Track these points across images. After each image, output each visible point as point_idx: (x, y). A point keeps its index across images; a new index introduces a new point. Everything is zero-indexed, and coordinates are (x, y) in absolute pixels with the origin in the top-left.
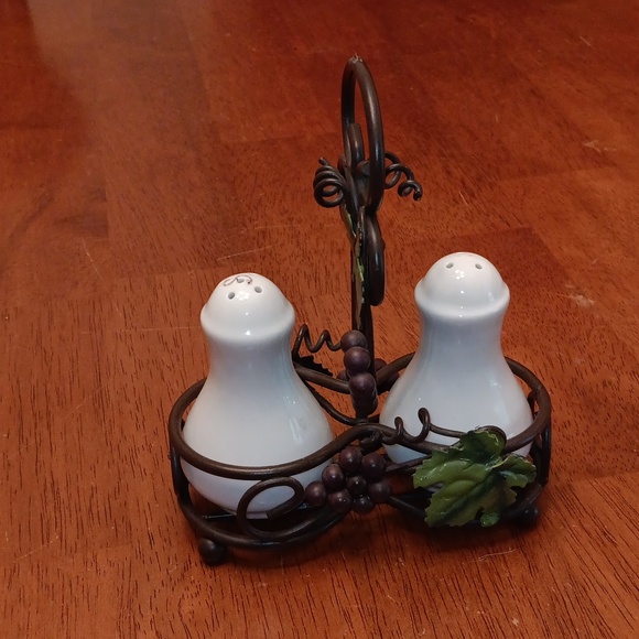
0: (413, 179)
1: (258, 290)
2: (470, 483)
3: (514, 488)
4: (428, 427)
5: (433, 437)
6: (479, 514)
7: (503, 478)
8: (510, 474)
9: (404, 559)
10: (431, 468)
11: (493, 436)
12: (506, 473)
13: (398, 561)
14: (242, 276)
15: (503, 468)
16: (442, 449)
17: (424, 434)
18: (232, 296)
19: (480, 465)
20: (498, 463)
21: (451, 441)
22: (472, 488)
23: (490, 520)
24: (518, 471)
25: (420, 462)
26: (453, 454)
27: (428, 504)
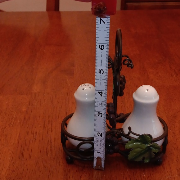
0: (132, 63)
1: (90, 88)
2: (141, 149)
3: (154, 152)
4: (130, 132)
5: (131, 135)
6: (144, 159)
7: (151, 149)
8: (153, 148)
9: (145, 174)
10: (130, 144)
11: (149, 137)
12: (152, 148)
13: (143, 174)
14: (86, 84)
15: (151, 146)
16: (134, 139)
17: (129, 134)
18: (83, 89)
19: (144, 145)
20: (150, 145)
21: (136, 137)
22: (141, 151)
23: (147, 161)
24: (155, 148)
25: (127, 142)
26: (136, 140)
27: (129, 154)
